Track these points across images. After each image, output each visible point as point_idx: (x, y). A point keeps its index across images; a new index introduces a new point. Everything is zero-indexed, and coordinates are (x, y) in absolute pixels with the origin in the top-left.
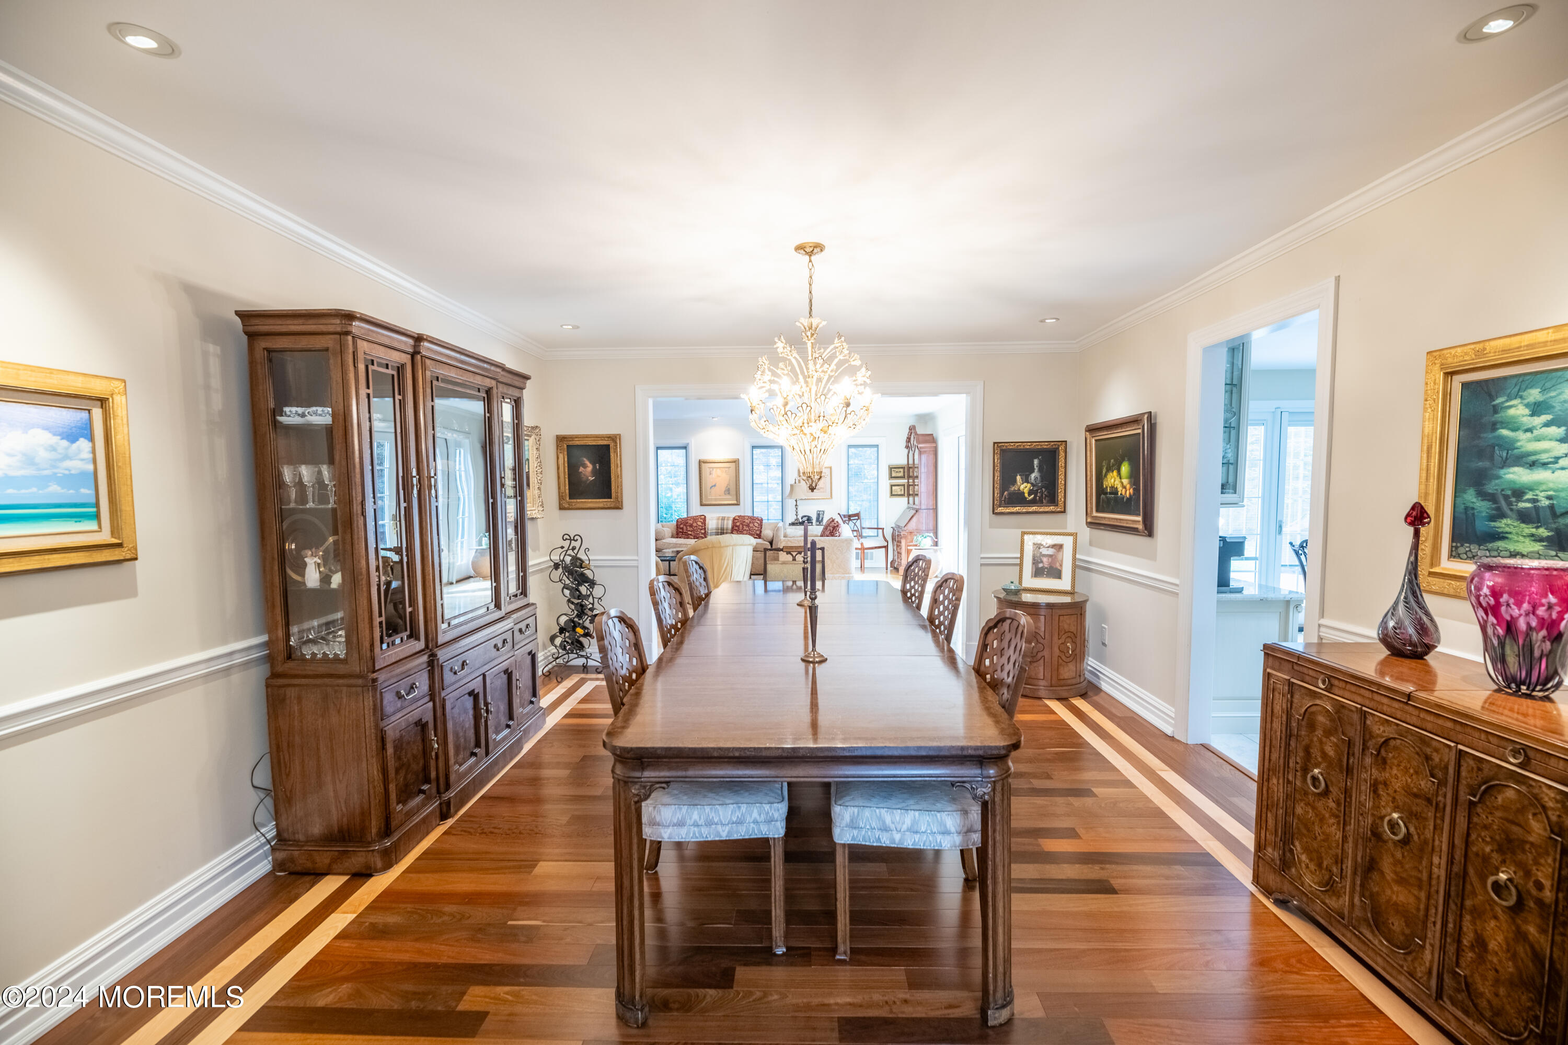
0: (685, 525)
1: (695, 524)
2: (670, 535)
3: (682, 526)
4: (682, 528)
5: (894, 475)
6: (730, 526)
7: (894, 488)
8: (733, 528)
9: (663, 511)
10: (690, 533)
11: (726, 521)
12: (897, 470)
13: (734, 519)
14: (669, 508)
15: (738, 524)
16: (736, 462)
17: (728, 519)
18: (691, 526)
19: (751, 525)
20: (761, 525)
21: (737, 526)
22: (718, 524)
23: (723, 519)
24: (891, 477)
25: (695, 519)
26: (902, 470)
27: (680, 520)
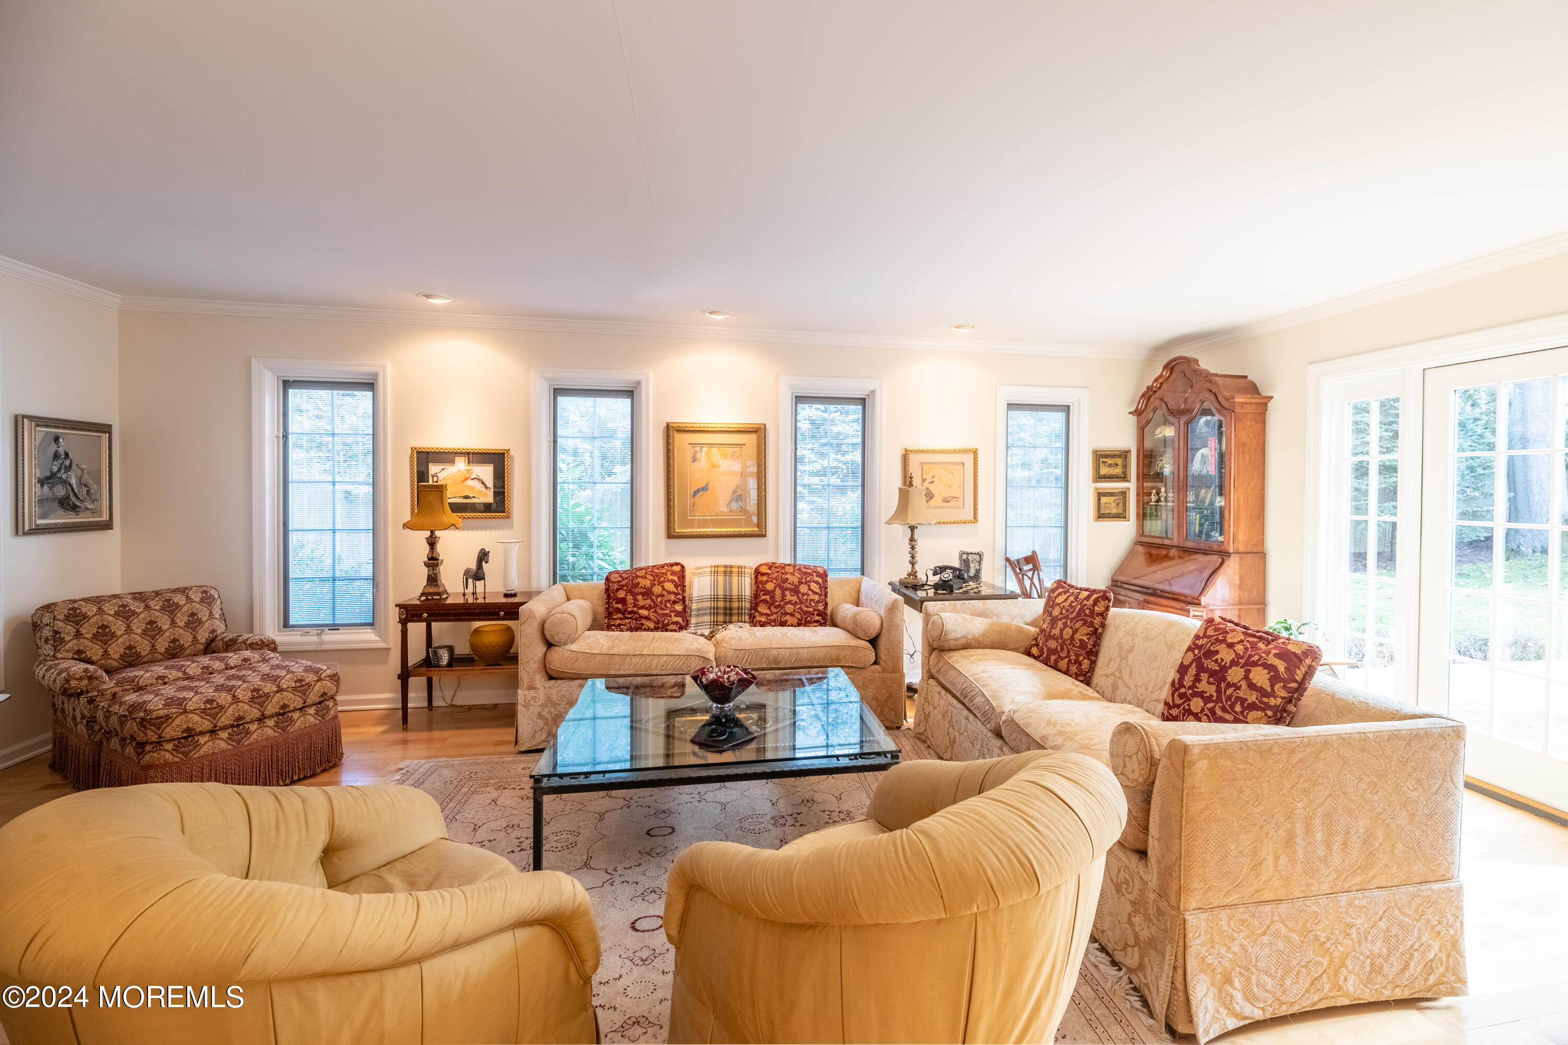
0: (630, 591)
1: (657, 590)
2: (589, 620)
3: (621, 594)
4: (623, 601)
5: (1104, 471)
6: (747, 591)
7: (1103, 500)
8: (756, 596)
9: (566, 550)
10: (644, 612)
11: (735, 579)
12: (1110, 461)
13: (757, 572)
14: (580, 540)
15: (770, 586)
16: (759, 431)
17: (741, 570)
18: (648, 593)
19: (803, 589)
20: (824, 588)
21: (767, 592)
22: (715, 585)
23: (728, 571)
24: (1099, 477)
25: (657, 573)
26: (1119, 461)
27: (616, 577)
